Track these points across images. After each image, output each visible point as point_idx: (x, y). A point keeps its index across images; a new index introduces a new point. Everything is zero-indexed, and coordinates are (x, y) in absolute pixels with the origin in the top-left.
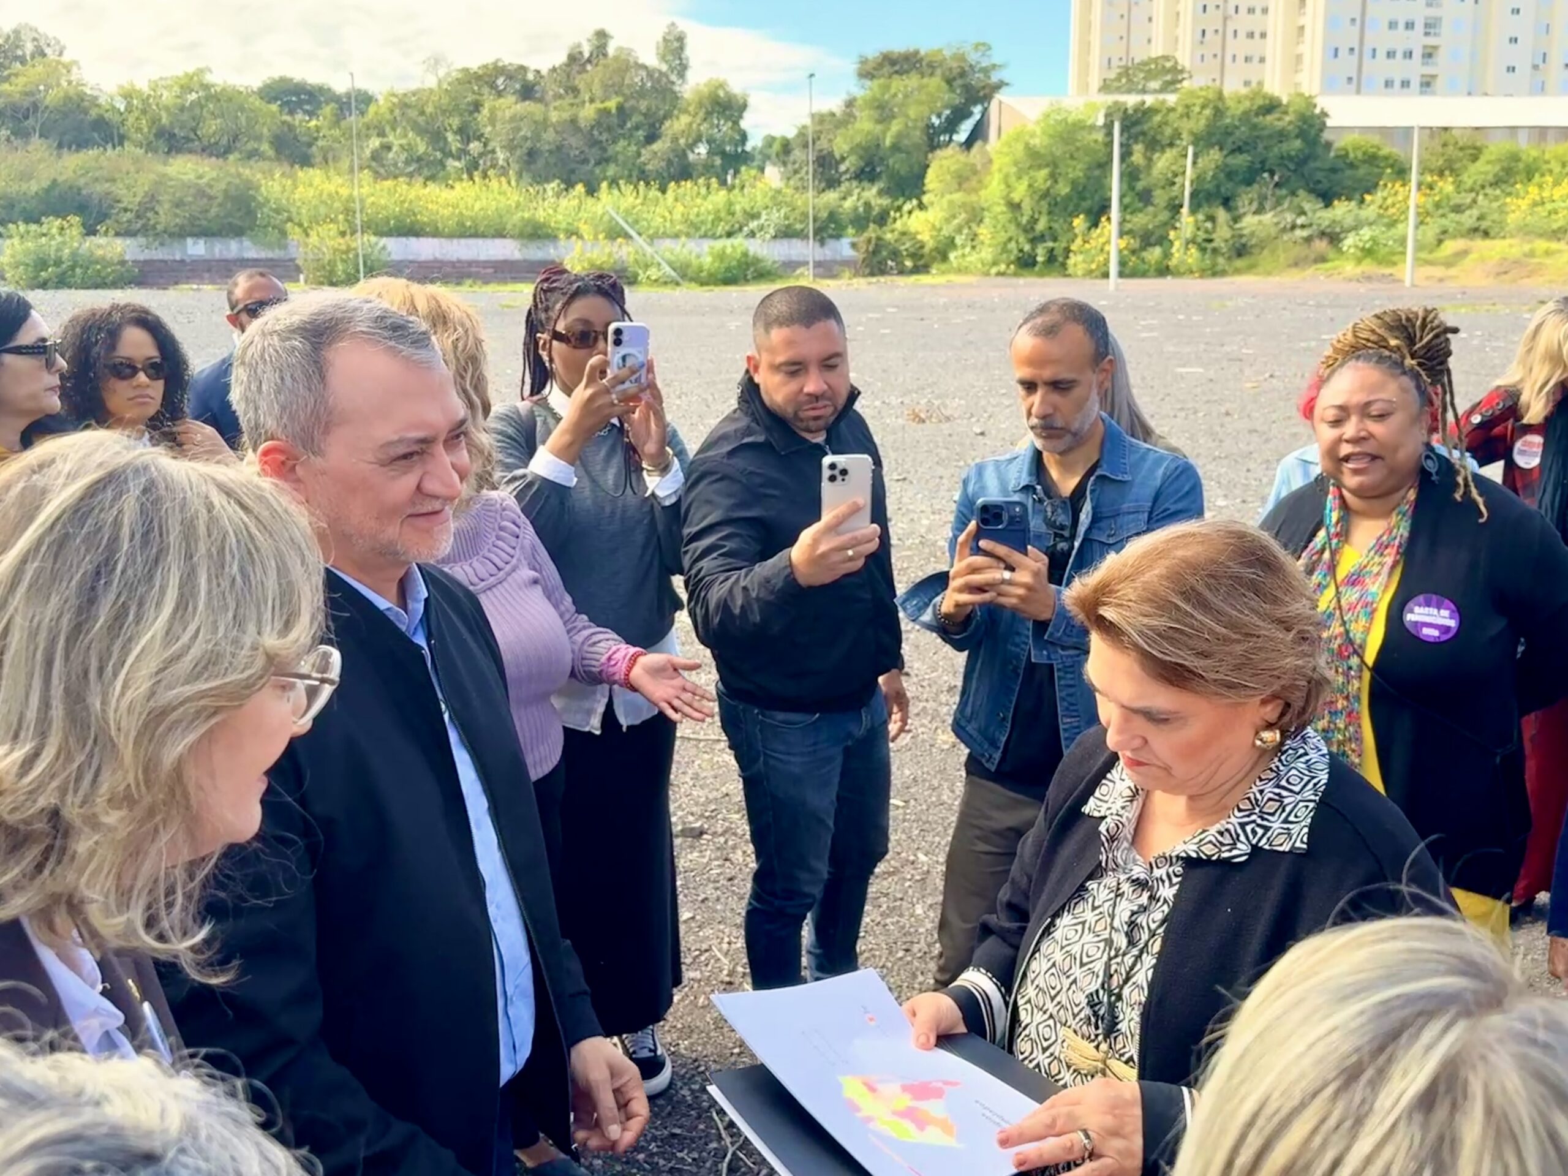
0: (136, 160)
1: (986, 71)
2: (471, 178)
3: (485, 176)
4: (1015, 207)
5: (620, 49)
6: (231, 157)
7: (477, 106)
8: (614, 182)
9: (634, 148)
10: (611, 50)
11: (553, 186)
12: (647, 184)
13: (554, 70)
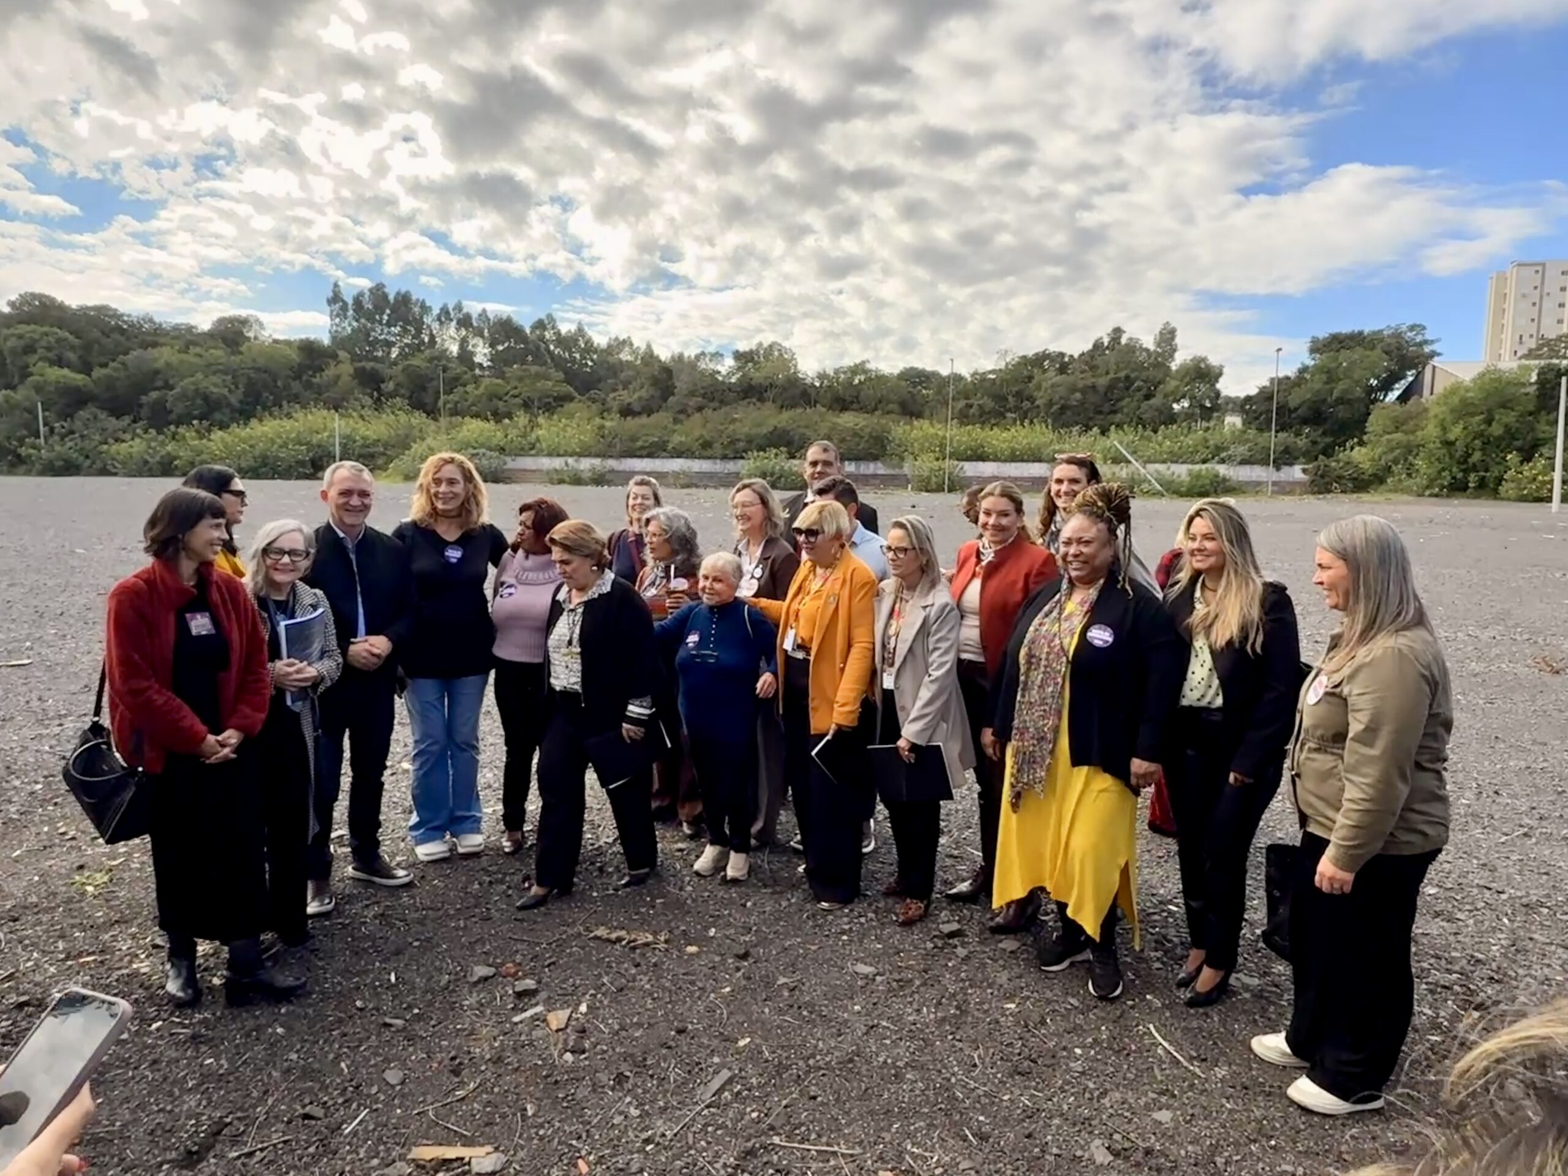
0: (821, 415)
1: (1420, 345)
2: (1022, 424)
3: (1031, 422)
4: (1449, 444)
5: (1131, 339)
6: (877, 413)
7: (1030, 378)
8: (1119, 426)
9: (1135, 404)
10: (1124, 341)
11: (1076, 429)
12: (1144, 427)
13: (1083, 354)
